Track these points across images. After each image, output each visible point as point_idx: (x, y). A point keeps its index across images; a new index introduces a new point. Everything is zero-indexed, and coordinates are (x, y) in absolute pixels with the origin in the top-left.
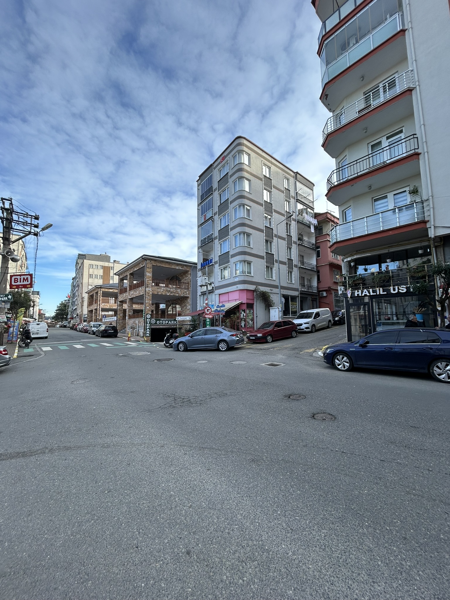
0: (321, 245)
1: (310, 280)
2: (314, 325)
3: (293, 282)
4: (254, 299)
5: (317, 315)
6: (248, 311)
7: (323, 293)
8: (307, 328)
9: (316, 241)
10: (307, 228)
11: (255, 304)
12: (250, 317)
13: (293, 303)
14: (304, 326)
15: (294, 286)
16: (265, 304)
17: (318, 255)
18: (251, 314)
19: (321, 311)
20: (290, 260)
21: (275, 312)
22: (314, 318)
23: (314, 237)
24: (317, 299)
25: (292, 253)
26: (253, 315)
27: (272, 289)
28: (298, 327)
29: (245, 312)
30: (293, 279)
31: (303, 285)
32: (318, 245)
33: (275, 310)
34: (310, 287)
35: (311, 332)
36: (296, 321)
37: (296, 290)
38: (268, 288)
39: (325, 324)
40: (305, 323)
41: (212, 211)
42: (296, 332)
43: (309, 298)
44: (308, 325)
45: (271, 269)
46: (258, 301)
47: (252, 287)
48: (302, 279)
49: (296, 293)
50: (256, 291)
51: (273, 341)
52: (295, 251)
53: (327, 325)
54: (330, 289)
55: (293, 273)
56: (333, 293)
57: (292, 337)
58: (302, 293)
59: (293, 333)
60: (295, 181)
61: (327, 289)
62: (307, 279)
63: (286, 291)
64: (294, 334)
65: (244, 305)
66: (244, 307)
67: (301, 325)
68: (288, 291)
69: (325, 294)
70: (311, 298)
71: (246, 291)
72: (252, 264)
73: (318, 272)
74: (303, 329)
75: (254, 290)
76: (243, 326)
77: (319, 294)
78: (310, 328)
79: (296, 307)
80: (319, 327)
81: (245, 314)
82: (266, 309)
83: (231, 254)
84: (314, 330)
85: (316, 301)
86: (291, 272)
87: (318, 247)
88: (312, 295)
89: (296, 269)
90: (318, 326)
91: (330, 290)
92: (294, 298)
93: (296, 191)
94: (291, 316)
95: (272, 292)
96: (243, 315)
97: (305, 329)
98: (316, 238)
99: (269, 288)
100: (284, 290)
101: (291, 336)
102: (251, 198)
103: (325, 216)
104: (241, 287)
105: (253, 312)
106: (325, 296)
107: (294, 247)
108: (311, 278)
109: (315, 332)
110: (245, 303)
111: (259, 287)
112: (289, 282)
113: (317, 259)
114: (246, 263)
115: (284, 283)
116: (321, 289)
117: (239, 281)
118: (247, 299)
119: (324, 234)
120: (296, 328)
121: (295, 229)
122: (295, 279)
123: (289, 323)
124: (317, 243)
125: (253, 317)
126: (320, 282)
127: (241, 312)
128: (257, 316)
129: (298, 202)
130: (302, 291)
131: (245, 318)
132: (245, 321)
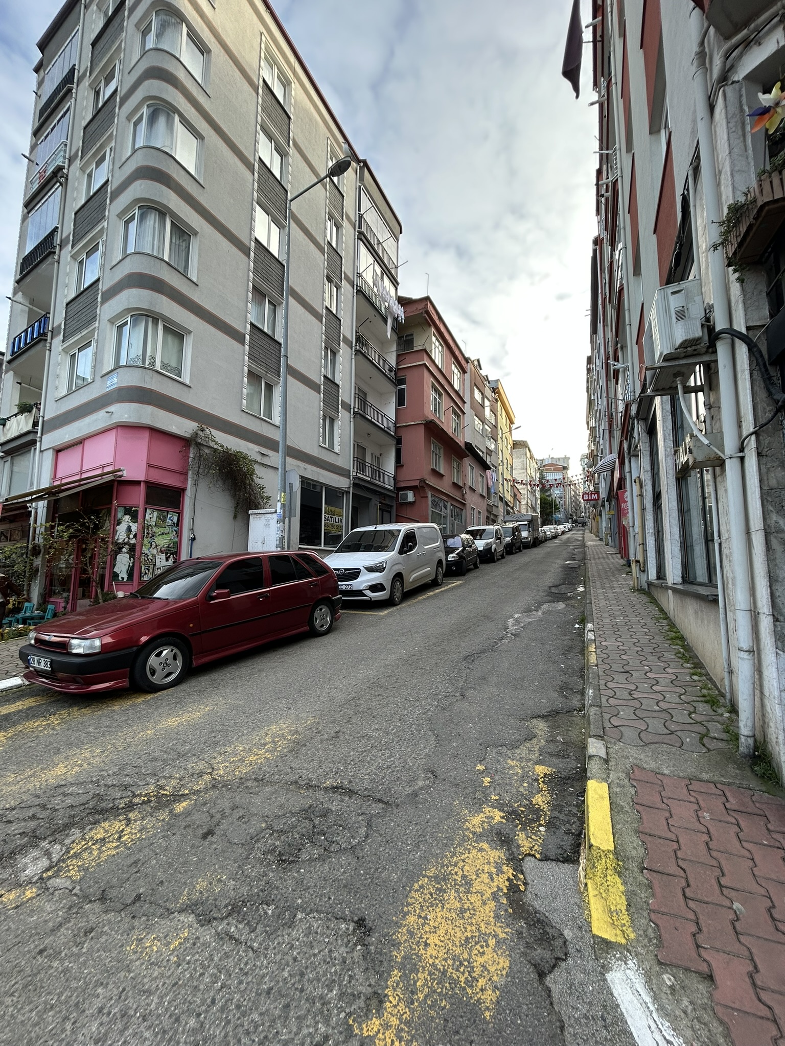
0: (410, 376)
1: (378, 458)
2: (399, 577)
3: (337, 449)
4: (186, 474)
5: (410, 540)
6: (152, 516)
7: (406, 495)
8: (375, 588)
9: (397, 364)
10: (379, 318)
11: (189, 493)
12: (162, 542)
13: (333, 509)
14: (364, 581)
15: (340, 462)
16: (234, 496)
17: (401, 401)
18: (167, 530)
19: (419, 528)
20: (330, 382)
21: (267, 525)
22: (401, 552)
23: (395, 354)
24: (392, 506)
25: (339, 367)
26: (179, 534)
27: (264, 451)
28: (343, 585)
29: (134, 518)
30: (337, 440)
31: (361, 463)
32: (401, 374)
33: (268, 520)
34: (378, 472)
35: (388, 603)
36: (337, 561)
37: (344, 473)
38: (251, 445)
39: (427, 575)
40: (370, 569)
42: (333, 607)
43: (375, 502)
44: (377, 574)
45: (269, 388)
46: (203, 484)
47: (183, 427)
48: (360, 450)
49: (342, 483)
50: (199, 445)
52: (347, 365)
53: (434, 577)
54: (424, 484)
55: (338, 424)
56: (430, 496)
57: (314, 634)
58: (358, 484)
59: (317, 613)
60: (358, 184)
61: (417, 483)
62: (372, 454)
63: (314, 468)
64: (322, 616)
65: (136, 488)
66: (138, 497)
67: (353, 574)
68: (318, 470)
69: (410, 497)
70: (380, 503)
71: (146, 435)
72: (189, 342)
73: (399, 441)
74: (360, 593)
75: (187, 435)
76: (124, 575)
77: (398, 494)
78: (388, 586)
79: (341, 521)
80: (414, 581)
81: (134, 527)
82: (235, 517)
83: (103, 287)
84: (398, 595)
85: (390, 512)
86: (332, 421)
87: (401, 381)
88: (380, 493)
89: (346, 414)
90: (413, 577)
91: (423, 487)
92: (335, 495)
93: (359, 210)
94: (322, 547)
95: (266, 461)
96: (129, 529)
97: (368, 593)
98: (398, 356)
99: (257, 448)
100: (309, 467)
101: (307, 628)
102: (208, 109)
103: (421, 306)
104: (124, 412)
105: (179, 524)
106: (410, 502)
107: (345, 354)
108: (381, 455)
109: (401, 602)
110: (138, 483)
111: (215, 432)
112: (323, 445)
113: (397, 410)
114: (160, 327)
115: (310, 444)
116: (403, 485)
117: (120, 390)
118: (150, 466)
119: (415, 349)
120: (335, 590)
121: (351, 305)
122: (341, 442)
123: (306, 566)
124: (398, 369)
125: (175, 543)
126: (403, 466)
127: (119, 515)
128: (193, 539)
129: (361, 240)
130: (359, 478)
131: (133, 541)
132: (132, 556)
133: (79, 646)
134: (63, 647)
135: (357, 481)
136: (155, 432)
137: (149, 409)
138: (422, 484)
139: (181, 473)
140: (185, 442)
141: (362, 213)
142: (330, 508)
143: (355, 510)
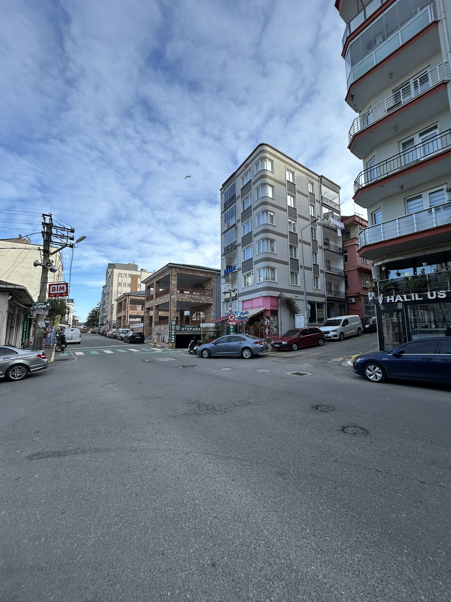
0: (349, 250)
1: (337, 286)
2: (342, 333)
3: (319, 288)
4: (278, 306)
5: (346, 322)
6: (272, 319)
7: (352, 299)
8: (334, 336)
9: (343, 245)
10: (333, 232)
11: (279, 311)
12: (275, 324)
13: (320, 309)
14: (331, 334)
15: (321, 293)
16: (290, 310)
17: (346, 260)
18: (275, 321)
19: (350, 318)
20: (316, 265)
21: (301, 319)
22: (342, 326)
23: (341, 241)
24: (345, 305)
25: (318, 258)
26: (278, 322)
27: (297, 295)
28: (325, 335)
29: (269, 319)
30: (319, 285)
31: (329, 291)
32: (345, 249)
33: (301, 317)
34: (337, 293)
35: (339, 340)
36: (323, 329)
37: (323, 296)
39: (354, 332)
40: (333, 331)
41: (236, 219)
42: (323, 340)
43: (337, 305)
44: (335, 332)
45: (296, 275)
46: (283, 309)
47: (276, 294)
48: (329, 284)
49: (322, 300)
50: (280, 298)
51: (298, 349)
52: (321, 256)
53: (357, 333)
55: (319, 279)
56: (363, 299)
57: (319, 345)
58: (329, 299)
59: (320, 341)
60: (320, 184)
61: (356, 295)
62: (334, 285)
63: (312, 297)
64: (321, 342)
65: (268, 312)
66: (268, 314)
67: (328, 332)
68: (314, 297)
69: (353, 300)
70: (339, 304)
71: (269, 298)
72: (276, 271)
73: (346, 277)
74: (330, 337)
75: (278, 296)
76: (267, 333)
77: (347, 300)
78: (339, 336)
79: (323, 314)
80: (348, 334)
81: (269, 321)
82: (290, 316)
83: (254, 260)
84: (342, 338)
85: (344, 308)
86: (317, 278)
87: (346, 252)
88: (339, 301)
89: (322, 274)
92: (320, 305)
93: (321, 195)
94: (317, 324)
95: (297, 298)
96: (268, 322)
97: (333, 337)
98: (343, 242)
99: (294, 295)
100: (310, 297)
101: (317, 344)
102: (275, 204)
103: (352, 219)
104: (265, 293)
105: (277, 320)
106: (353, 303)
107: (320, 252)
108: (338, 284)
109: (343, 340)
110: (269, 310)
111: (284, 293)
112: (315, 288)
113: (344, 264)
114: (270, 269)
115: (310, 289)
116: (349, 295)
117: (263, 288)
118: (271, 306)
119: (351, 238)
120: (323, 336)
121: (321, 233)
122: (321, 285)
123: (316, 330)
124: (344, 247)
125: (277, 325)
126: (349, 288)
127: (265, 319)
128: (281, 324)
129: (323, 206)
130: (329, 297)
131: (269, 325)
132: (269, 328)
133: (283, 343)
134: (281, 343)
135: (328, 298)
136: (272, 297)
137: (270, 291)
138: (358, 295)
139: (277, 306)
140: (277, 298)
141: (322, 195)
142: (319, 309)
143: (329, 308)
